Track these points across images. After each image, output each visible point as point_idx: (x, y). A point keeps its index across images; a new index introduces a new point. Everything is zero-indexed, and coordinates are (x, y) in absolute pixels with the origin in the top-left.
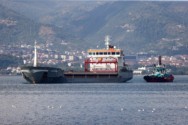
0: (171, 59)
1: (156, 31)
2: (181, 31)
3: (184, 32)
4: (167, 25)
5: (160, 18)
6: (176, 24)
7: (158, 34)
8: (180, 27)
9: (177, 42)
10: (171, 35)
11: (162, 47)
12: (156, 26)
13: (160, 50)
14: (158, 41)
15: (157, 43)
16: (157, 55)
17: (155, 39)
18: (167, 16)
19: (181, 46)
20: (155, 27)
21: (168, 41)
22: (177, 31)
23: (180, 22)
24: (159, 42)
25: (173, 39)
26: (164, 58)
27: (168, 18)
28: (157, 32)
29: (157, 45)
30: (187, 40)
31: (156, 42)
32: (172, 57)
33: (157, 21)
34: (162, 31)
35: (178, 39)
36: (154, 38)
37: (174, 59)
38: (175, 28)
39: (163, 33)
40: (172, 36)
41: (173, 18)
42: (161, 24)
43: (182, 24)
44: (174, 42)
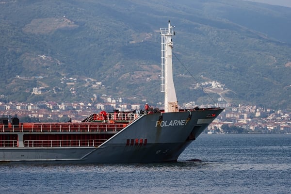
0: (30, 108)
1: (6, 64)
2: (45, 64)
3: (49, 65)
4: (23, 55)
5: (13, 45)
6: (38, 54)
7: (10, 69)
8: (44, 58)
9: (40, 82)
10: (30, 71)
11: (16, 89)
12: (7, 56)
13: (13, 94)
14: (10, 79)
15: (9, 83)
16: (9, 102)
17: (5, 77)
18: (24, 42)
19: (45, 88)
20: (5, 58)
21: (25, 79)
22: (39, 64)
23: (43, 51)
24: (11, 82)
25: (33, 77)
26: (20, 107)
27: (25, 44)
28: (9, 65)
29: (9, 86)
30: (54, 78)
31: (6, 81)
32: (31, 104)
33: (7, 49)
34: (15, 64)
35: (41, 77)
36: (4, 75)
37: (34, 108)
38: (36, 60)
39: (17, 67)
40: (32, 72)
41: (33, 44)
42: (14, 53)
43: (46, 53)
44: (35, 81)
